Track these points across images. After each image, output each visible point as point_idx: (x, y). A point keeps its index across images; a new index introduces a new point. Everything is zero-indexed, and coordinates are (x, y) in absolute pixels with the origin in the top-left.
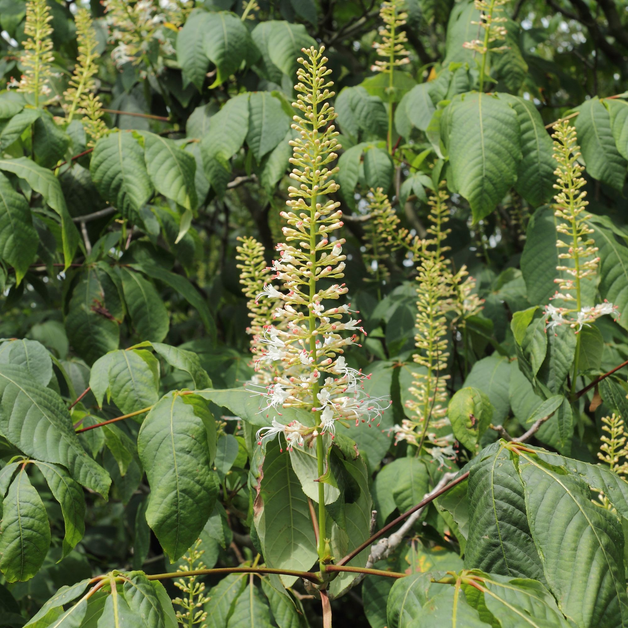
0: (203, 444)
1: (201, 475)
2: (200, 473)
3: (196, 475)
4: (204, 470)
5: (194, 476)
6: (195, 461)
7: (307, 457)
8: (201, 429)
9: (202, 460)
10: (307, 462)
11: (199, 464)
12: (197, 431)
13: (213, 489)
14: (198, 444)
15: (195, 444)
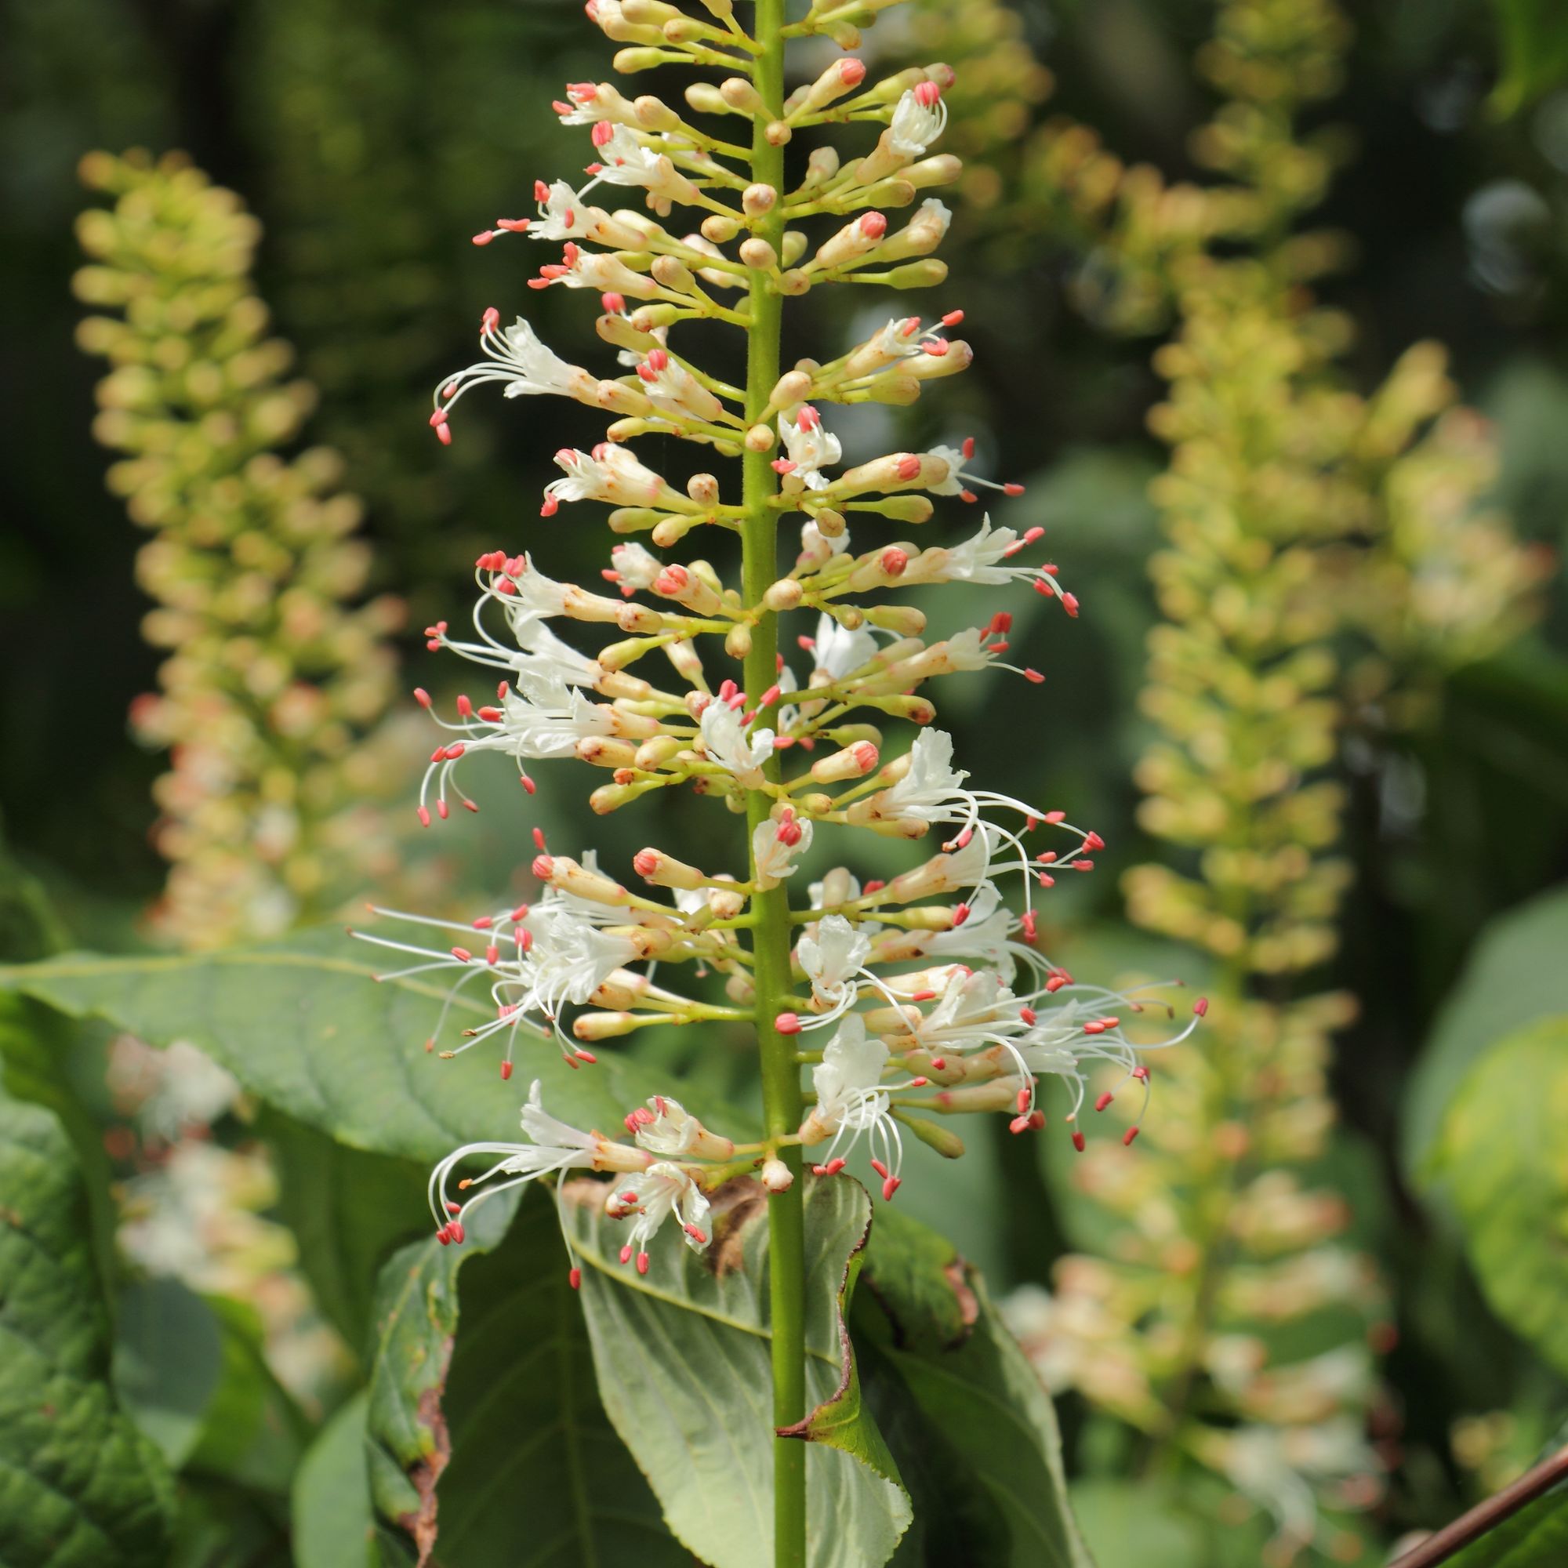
0: (72, 1260)
1: (72, 1435)
2: (66, 1423)
3: (42, 1436)
4: (83, 1407)
5: (27, 1443)
6: (28, 1357)
7: (700, 1332)
8: (56, 1176)
9: (72, 1349)
10: (701, 1367)
11: (51, 1373)
12: (34, 1182)
13: (143, 1513)
14: (40, 1261)
15: (24, 1261)
